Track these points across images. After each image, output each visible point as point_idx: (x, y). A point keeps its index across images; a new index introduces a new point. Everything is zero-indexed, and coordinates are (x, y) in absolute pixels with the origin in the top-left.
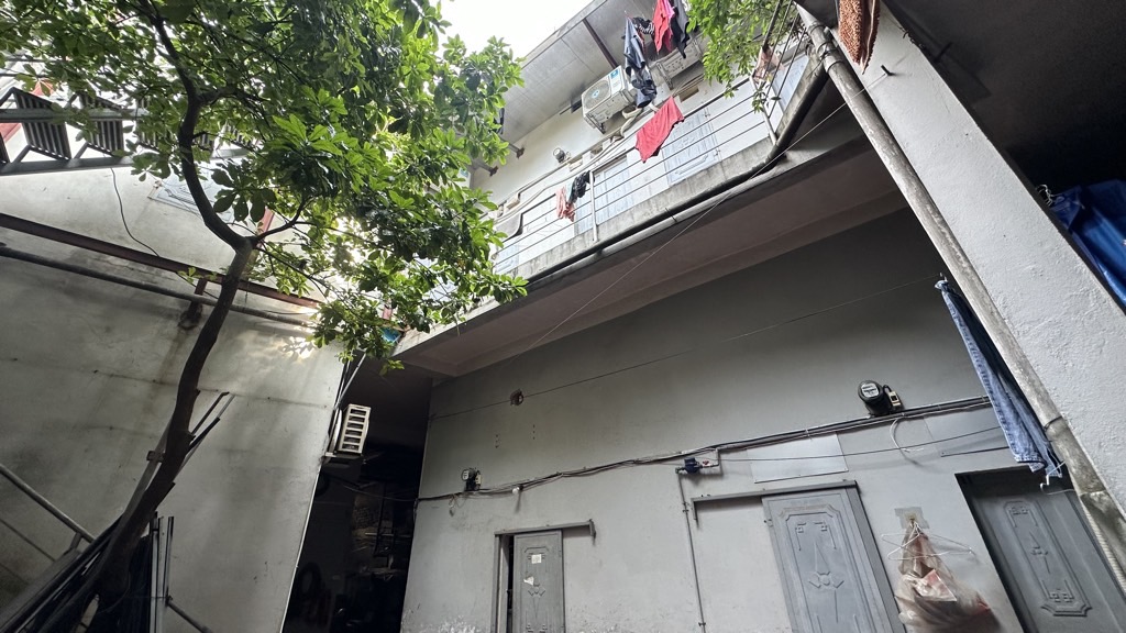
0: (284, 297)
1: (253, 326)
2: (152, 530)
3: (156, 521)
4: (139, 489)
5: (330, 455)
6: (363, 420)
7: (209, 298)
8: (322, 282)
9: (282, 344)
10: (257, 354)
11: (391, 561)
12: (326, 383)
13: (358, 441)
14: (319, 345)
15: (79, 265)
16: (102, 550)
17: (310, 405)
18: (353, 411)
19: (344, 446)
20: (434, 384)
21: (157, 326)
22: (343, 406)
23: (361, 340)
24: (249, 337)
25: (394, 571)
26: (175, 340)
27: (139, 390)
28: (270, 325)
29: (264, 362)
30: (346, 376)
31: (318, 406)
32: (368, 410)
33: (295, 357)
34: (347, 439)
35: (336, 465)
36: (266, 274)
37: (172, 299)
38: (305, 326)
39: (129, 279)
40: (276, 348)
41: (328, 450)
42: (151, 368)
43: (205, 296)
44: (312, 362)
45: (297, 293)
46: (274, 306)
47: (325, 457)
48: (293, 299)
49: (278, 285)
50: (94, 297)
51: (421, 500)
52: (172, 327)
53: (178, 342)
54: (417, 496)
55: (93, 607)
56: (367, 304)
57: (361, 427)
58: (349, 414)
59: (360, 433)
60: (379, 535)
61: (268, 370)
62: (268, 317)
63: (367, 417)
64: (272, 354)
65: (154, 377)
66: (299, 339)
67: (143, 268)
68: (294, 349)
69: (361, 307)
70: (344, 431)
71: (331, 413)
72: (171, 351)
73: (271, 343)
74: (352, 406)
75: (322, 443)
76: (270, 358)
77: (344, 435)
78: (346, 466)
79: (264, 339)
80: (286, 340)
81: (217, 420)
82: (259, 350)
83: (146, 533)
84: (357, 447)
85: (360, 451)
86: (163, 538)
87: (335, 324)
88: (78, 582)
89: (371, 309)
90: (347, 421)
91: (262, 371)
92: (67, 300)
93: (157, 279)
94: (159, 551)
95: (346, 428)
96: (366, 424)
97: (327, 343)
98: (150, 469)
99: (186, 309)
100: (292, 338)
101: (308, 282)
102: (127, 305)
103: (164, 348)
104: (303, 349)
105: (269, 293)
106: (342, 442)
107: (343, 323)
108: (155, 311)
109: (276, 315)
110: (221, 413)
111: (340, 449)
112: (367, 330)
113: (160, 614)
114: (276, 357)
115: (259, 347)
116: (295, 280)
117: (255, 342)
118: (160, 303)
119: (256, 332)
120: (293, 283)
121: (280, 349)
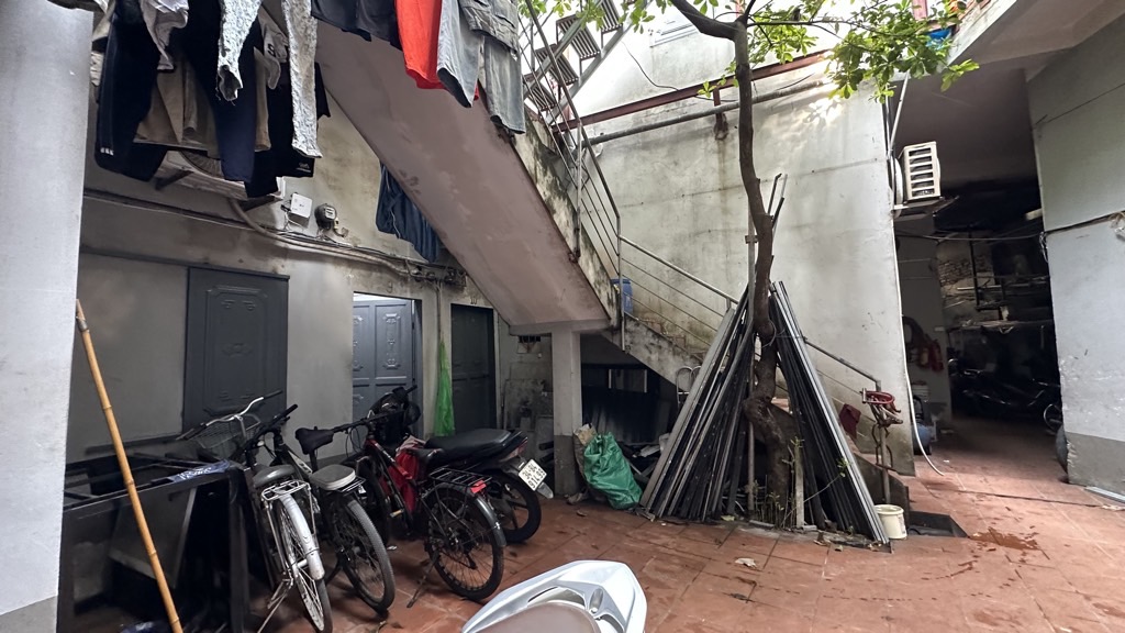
0: (788, 66)
1: (772, 111)
2: (772, 292)
3: (771, 285)
4: (751, 263)
5: (900, 207)
6: (930, 158)
7: (725, 104)
8: (826, 20)
9: (804, 115)
10: (785, 136)
11: (1005, 313)
12: (867, 135)
13: (931, 183)
14: (847, 95)
15: (640, 125)
16: (747, 307)
17: (857, 164)
18: (911, 153)
19: (915, 194)
20: (1029, 78)
21: (703, 146)
22: (897, 153)
23: (898, 64)
24: (771, 124)
25: (1012, 323)
26: (719, 152)
27: (713, 199)
28: (785, 102)
29: (795, 140)
30: (888, 118)
31: (867, 162)
32: (932, 145)
33: (823, 123)
34: (915, 186)
35: (911, 217)
36: (763, 51)
37: (701, 120)
38: (821, 84)
39: (669, 119)
40: (801, 122)
41: (895, 203)
42: (712, 180)
43: (723, 104)
44: (843, 121)
45: (801, 54)
46: (781, 82)
47: (894, 211)
48: (800, 63)
49: (778, 56)
50: (658, 144)
51: (1049, 232)
52: (712, 142)
53: (722, 152)
54: (1043, 229)
55: (758, 343)
56: (893, 10)
57: (930, 166)
58: (908, 158)
59: (931, 175)
60: (977, 288)
61: (801, 146)
62: (782, 95)
63: (934, 153)
64: (799, 129)
65: (719, 187)
66: (819, 103)
67: (673, 105)
68: (818, 115)
69: (888, 19)
70: (908, 178)
71: (885, 164)
72: (720, 162)
73: (794, 119)
74: (908, 149)
75: (886, 198)
76: (799, 134)
77: (910, 183)
78: (923, 216)
79: (786, 118)
80: (807, 109)
81: (782, 200)
82: (786, 131)
83: (769, 294)
84: (932, 191)
85: (937, 193)
86: (782, 296)
87: (857, 62)
88: (742, 329)
89: (901, 15)
90: (908, 166)
91: (797, 149)
92: (645, 154)
93: (686, 109)
94: (782, 304)
95: (909, 174)
96: (935, 162)
97: (855, 89)
98: (751, 249)
99: (715, 123)
100: (812, 105)
101: (810, 31)
102: (676, 140)
103: (714, 161)
104: (828, 109)
105: (772, 70)
106: (910, 190)
107: (866, 55)
108: (695, 135)
109: (788, 89)
110: (782, 193)
111: (911, 197)
112: (903, 46)
113: (804, 348)
114: (804, 130)
115: (786, 127)
116: (794, 39)
117: (779, 125)
118: (696, 128)
119: (776, 115)
120: (793, 44)
121: (805, 121)
